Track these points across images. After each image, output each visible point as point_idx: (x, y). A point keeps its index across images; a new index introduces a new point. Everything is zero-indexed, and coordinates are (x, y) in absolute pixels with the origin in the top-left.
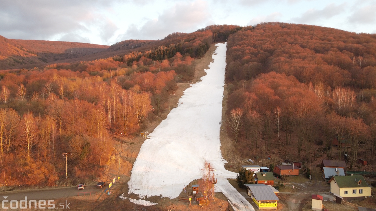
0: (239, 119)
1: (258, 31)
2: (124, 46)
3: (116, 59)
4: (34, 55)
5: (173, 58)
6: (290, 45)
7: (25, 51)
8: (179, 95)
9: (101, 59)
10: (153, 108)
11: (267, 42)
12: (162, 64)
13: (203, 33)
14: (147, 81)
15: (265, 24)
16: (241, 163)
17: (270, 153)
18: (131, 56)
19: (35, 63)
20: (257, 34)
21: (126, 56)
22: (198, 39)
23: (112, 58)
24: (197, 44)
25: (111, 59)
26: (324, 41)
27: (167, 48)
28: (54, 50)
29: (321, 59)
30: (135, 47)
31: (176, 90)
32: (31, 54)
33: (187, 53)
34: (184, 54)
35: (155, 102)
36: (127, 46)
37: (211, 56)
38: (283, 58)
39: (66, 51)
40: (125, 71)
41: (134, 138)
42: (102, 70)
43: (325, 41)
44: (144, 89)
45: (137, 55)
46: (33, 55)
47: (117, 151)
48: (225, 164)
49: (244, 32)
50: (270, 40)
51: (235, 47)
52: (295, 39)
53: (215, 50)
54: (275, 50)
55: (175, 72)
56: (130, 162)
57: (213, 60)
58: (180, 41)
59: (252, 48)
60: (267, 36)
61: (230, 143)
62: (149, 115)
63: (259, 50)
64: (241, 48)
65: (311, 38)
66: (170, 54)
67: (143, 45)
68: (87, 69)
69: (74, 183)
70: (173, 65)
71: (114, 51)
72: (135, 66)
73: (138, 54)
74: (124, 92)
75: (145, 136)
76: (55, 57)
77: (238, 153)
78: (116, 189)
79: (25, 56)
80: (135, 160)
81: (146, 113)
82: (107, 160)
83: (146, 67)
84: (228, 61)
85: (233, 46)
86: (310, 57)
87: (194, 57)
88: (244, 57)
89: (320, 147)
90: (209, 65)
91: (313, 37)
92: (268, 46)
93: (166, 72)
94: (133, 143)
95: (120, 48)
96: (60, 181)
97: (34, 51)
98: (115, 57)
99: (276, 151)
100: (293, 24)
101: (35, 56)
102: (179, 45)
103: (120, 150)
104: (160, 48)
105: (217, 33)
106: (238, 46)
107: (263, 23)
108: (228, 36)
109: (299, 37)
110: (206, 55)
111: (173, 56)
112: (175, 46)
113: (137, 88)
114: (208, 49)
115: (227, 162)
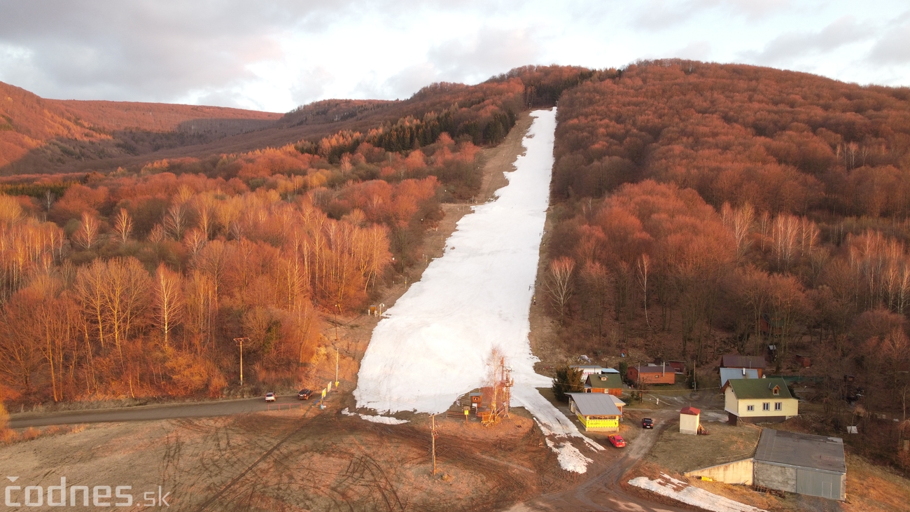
0: (567, 279)
1: (628, 81)
2: (318, 113)
3: (303, 149)
4: (105, 136)
5: (432, 145)
6: (700, 115)
7: (84, 127)
8: (448, 231)
9: (268, 148)
10: (393, 259)
11: (647, 110)
12: (409, 159)
13: (504, 86)
14: (377, 201)
15: (647, 63)
16: (566, 363)
17: (627, 345)
18: (337, 140)
19: (110, 156)
20: (625, 90)
21: (324, 140)
22: (491, 100)
23: (293, 146)
24: (487, 112)
25: (290, 148)
26: (779, 105)
27: (419, 122)
28: (152, 124)
29: (762, 149)
30: (344, 118)
31: (439, 220)
32: (98, 135)
33: (466, 135)
34: (458, 136)
35: (398, 246)
36: (323, 116)
37: (521, 141)
38: (677, 148)
39: (180, 126)
40: (325, 178)
41: (358, 317)
42: (273, 174)
43: (782, 105)
44: (372, 219)
45: (350, 139)
46: (103, 136)
47: (326, 339)
48: (536, 364)
49: (597, 84)
50: (656, 103)
51: (575, 121)
52: (712, 102)
53: (529, 126)
54: (664, 127)
55: (438, 180)
56: (354, 358)
57: (525, 149)
58: (448, 105)
59: (613, 123)
60: (649, 94)
61: (548, 327)
62: (385, 272)
63: (629, 127)
64: (588, 122)
65: (750, 99)
66: (426, 137)
67: (360, 112)
68: (240, 172)
69: (256, 392)
70: (432, 163)
71: (294, 126)
72: (347, 165)
73: (351, 136)
74: (333, 224)
75: (378, 312)
76: (154, 140)
77: (564, 344)
78: (333, 401)
79: (86, 139)
80: (363, 355)
81: (380, 267)
82: (312, 354)
83: (372, 167)
84: (558, 154)
85: (569, 118)
86: (740, 144)
87: (481, 144)
88: (593, 143)
89: (730, 335)
90: (515, 161)
91: (756, 96)
92: (650, 117)
93: (417, 181)
94: (357, 326)
95: (306, 119)
96: (230, 389)
97: (106, 126)
98: (299, 144)
99: (639, 341)
100: (713, 64)
101: (109, 140)
102: (446, 115)
103: (333, 338)
104: (404, 122)
105: (536, 87)
106: (580, 117)
107: (643, 61)
108: (560, 93)
109: (722, 96)
110: (509, 137)
111: (433, 141)
112: (438, 119)
113: (358, 215)
114: (513, 124)
115: (540, 361)
